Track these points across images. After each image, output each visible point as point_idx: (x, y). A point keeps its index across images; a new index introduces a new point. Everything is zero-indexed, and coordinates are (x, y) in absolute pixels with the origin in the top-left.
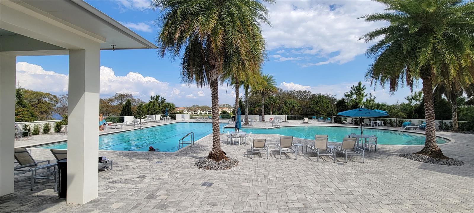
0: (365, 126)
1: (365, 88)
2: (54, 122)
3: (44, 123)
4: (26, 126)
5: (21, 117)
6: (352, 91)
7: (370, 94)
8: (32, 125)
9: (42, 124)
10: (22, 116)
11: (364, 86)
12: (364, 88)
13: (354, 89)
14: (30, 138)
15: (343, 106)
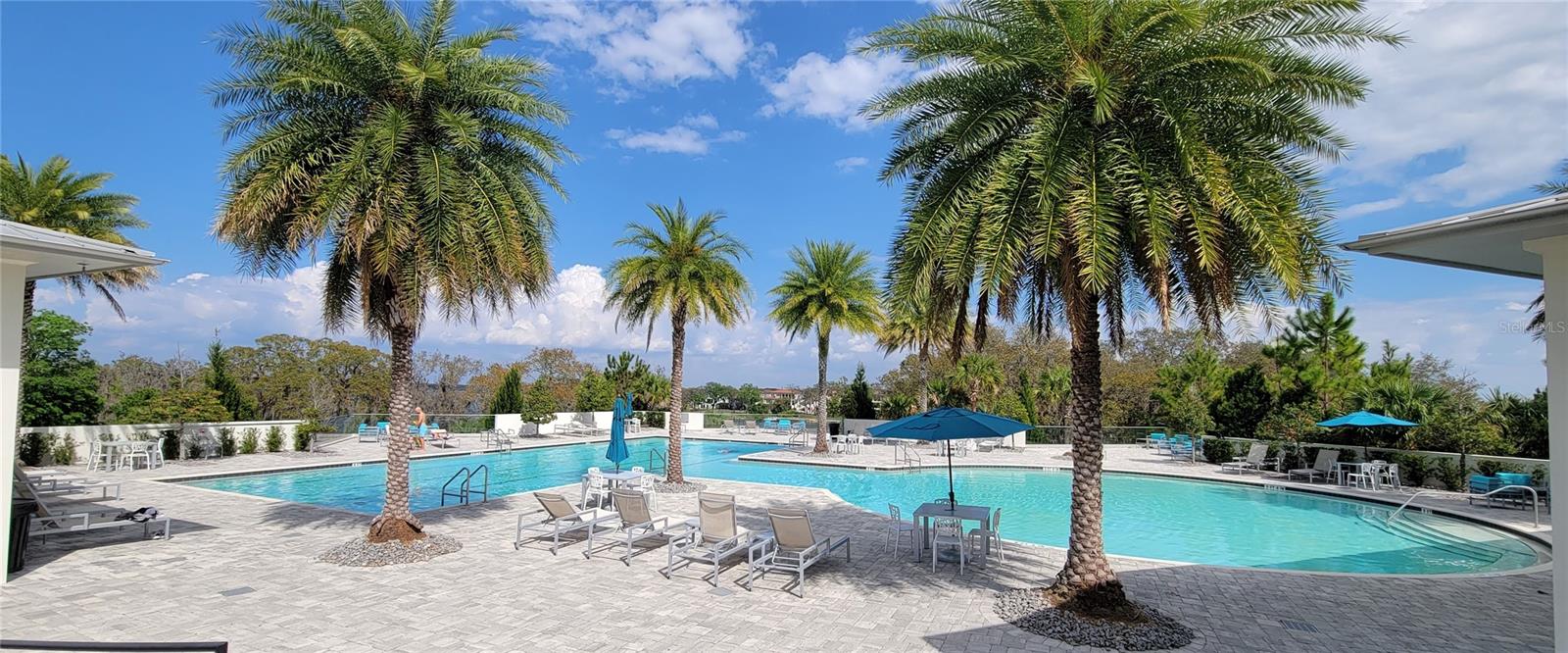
0: (1309, 482)
1: (1351, 320)
2: (293, 426)
3: (269, 427)
4: (225, 433)
5: (198, 410)
6: (1293, 331)
7: (1387, 343)
8: (239, 431)
9: (263, 429)
10: (202, 408)
11: (1347, 311)
12: (1347, 318)
13: (1298, 324)
14: (233, 458)
15: (1250, 395)
